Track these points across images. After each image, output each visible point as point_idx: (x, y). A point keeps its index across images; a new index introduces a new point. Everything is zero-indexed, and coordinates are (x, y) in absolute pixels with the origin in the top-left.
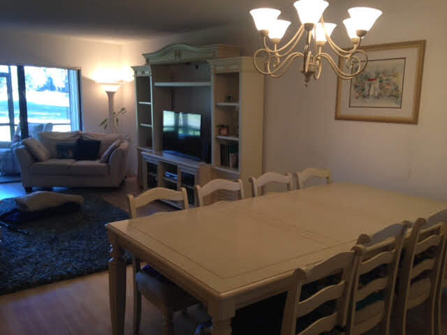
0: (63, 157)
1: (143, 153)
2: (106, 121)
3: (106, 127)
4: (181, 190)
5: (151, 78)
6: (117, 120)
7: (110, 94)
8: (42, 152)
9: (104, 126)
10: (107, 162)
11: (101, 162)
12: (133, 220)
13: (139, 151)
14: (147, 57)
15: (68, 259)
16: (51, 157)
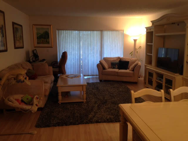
0: (114, 68)
1: (147, 67)
2: (132, 52)
3: (132, 55)
4: (161, 91)
5: (154, 32)
6: (137, 52)
7: (135, 41)
8: (106, 66)
9: (131, 54)
10: (133, 70)
11: (129, 71)
12: (133, 104)
13: (145, 66)
14: (153, 22)
15: (108, 113)
16: (109, 68)
